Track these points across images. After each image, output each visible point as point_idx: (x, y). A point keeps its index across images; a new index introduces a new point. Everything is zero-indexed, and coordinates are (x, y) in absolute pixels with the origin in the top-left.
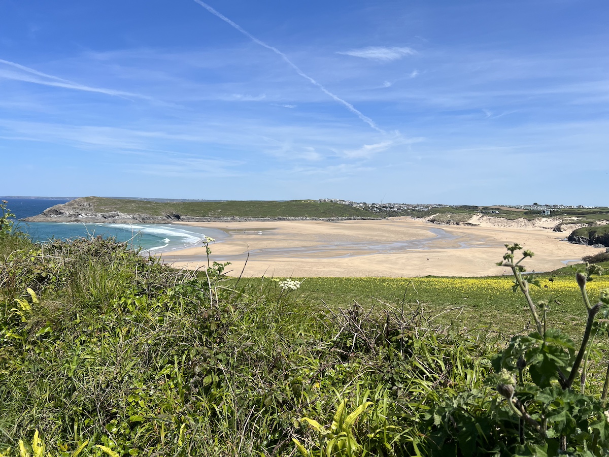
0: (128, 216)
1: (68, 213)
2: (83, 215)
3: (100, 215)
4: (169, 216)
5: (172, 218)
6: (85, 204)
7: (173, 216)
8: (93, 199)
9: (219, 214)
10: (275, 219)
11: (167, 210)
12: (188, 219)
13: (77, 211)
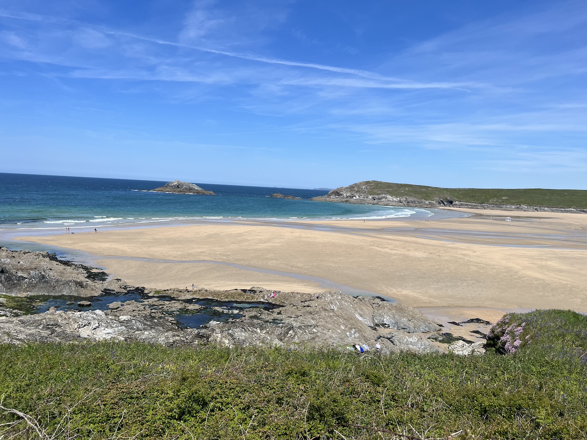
0: (395, 199)
1: (345, 195)
2: (357, 197)
3: (370, 197)
4: (442, 202)
5: (445, 203)
6: (364, 187)
7: (447, 202)
8: (371, 183)
9: (503, 202)
10: (584, 211)
11: (441, 195)
12: (462, 205)
13: (353, 193)
